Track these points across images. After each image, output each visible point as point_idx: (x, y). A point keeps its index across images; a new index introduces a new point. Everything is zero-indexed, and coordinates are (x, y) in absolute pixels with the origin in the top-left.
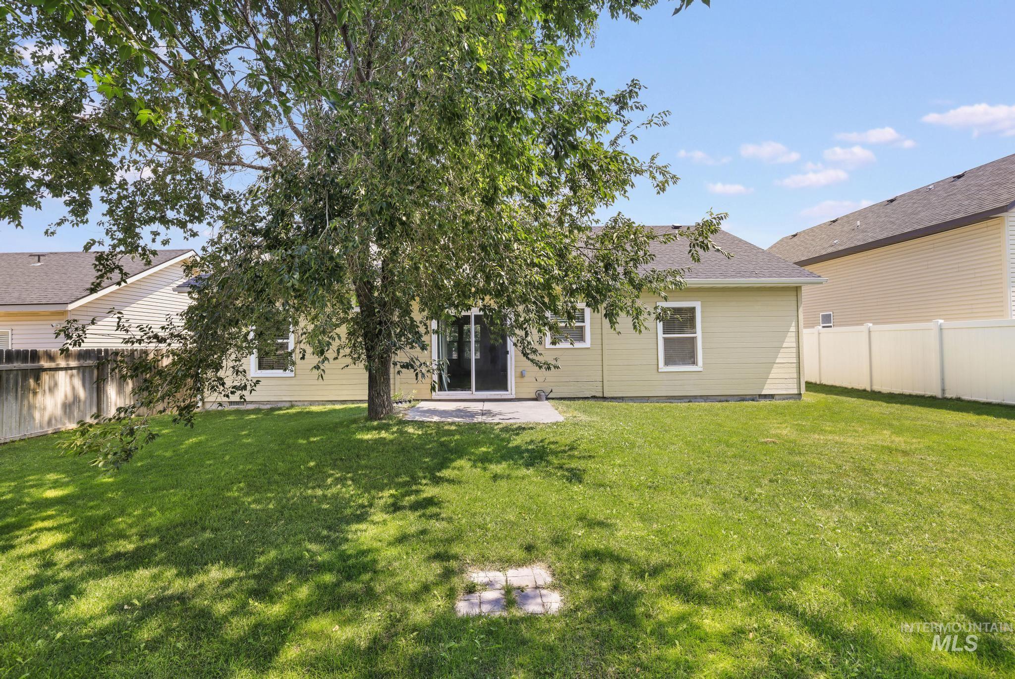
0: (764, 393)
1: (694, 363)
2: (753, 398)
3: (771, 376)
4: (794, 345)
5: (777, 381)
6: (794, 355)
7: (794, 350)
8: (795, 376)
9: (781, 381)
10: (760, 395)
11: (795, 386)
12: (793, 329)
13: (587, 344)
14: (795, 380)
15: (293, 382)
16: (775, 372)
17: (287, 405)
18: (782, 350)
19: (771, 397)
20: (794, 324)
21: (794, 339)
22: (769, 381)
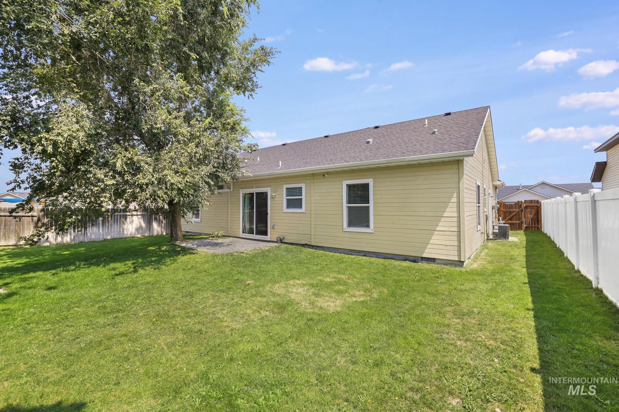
0: (423, 256)
1: (368, 226)
2: (415, 260)
3: (431, 242)
4: (456, 215)
5: (436, 246)
6: (455, 224)
7: (455, 220)
8: (456, 243)
9: (441, 247)
10: (422, 258)
11: (456, 253)
12: (454, 200)
13: (303, 210)
14: (456, 248)
15: (200, 224)
16: (436, 239)
17: (199, 234)
18: (443, 219)
19: (433, 260)
20: (455, 195)
21: (455, 209)
22: (429, 246)
